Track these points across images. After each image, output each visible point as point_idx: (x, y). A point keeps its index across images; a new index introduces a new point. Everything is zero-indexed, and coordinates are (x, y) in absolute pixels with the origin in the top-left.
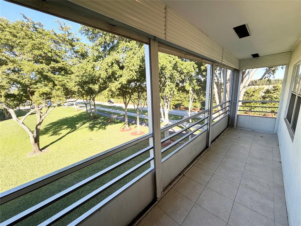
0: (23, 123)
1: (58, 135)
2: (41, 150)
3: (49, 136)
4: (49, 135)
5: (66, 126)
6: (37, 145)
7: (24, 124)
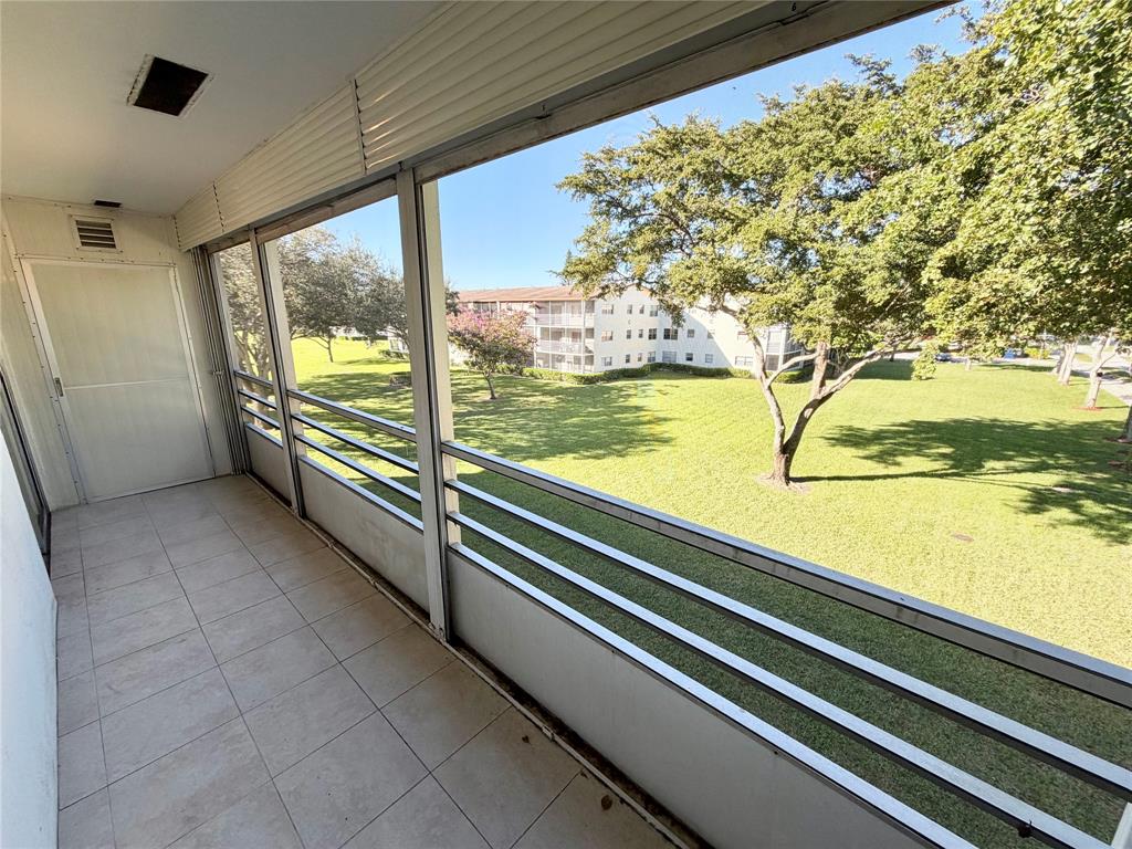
0: (770, 388)
1: (883, 465)
2: (788, 479)
3: (859, 457)
4: (862, 453)
5: (948, 450)
6: (783, 460)
7: (772, 393)
